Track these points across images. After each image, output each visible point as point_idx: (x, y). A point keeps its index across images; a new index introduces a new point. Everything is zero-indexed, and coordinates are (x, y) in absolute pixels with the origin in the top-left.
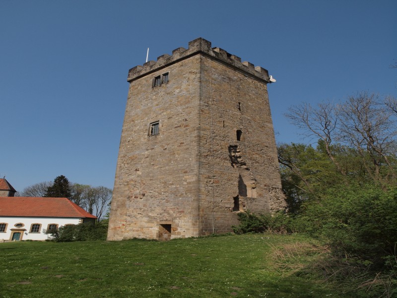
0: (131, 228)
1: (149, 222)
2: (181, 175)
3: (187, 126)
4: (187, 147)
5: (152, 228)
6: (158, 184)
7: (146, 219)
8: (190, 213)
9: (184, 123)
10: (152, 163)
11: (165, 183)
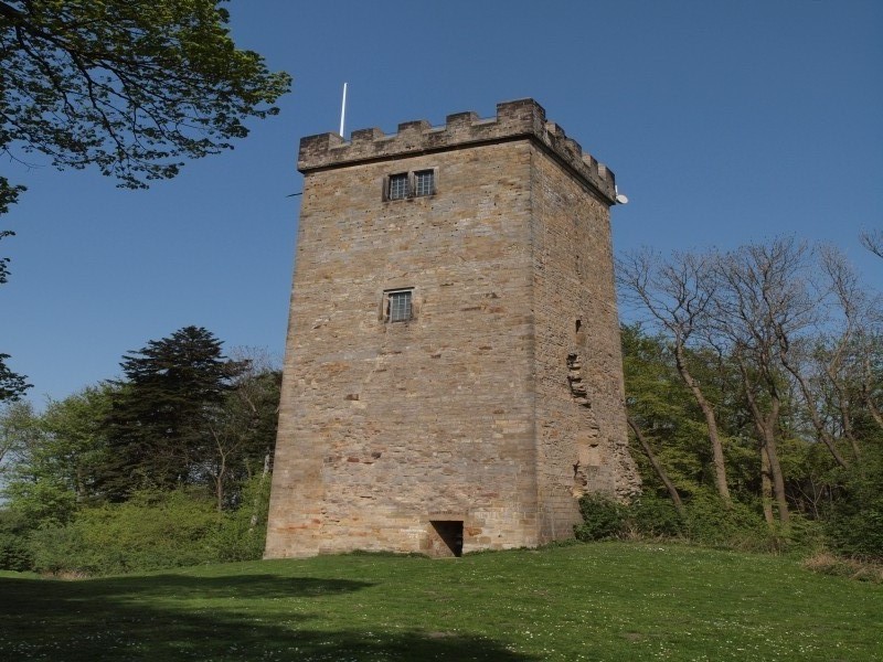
0: (342, 529)
1: (396, 515)
2: (486, 418)
3: (497, 310)
4: (501, 357)
5: (406, 528)
6: (419, 434)
7: (388, 509)
8: (514, 498)
9: (490, 301)
10: (399, 386)
11: (441, 432)
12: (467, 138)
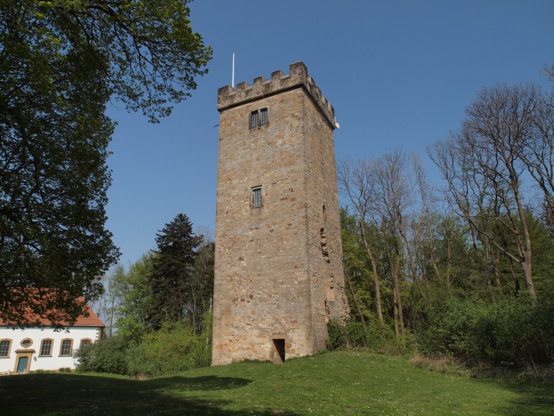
0: (240, 345)
1: (260, 336)
2: (291, 271)
3: (293, 199)
4: (296, 230)
5: (264, 344)
6: (267, 282)
7: (256, 332)
8: (303, 323)
9: (291, 194)
10: (258, 250)
11: (275, 281)
12: (279, 88)
